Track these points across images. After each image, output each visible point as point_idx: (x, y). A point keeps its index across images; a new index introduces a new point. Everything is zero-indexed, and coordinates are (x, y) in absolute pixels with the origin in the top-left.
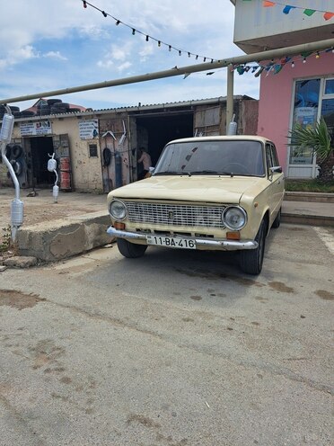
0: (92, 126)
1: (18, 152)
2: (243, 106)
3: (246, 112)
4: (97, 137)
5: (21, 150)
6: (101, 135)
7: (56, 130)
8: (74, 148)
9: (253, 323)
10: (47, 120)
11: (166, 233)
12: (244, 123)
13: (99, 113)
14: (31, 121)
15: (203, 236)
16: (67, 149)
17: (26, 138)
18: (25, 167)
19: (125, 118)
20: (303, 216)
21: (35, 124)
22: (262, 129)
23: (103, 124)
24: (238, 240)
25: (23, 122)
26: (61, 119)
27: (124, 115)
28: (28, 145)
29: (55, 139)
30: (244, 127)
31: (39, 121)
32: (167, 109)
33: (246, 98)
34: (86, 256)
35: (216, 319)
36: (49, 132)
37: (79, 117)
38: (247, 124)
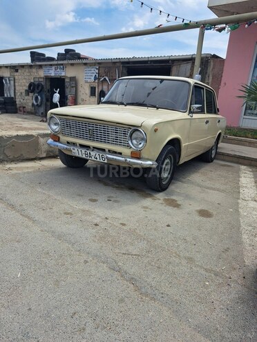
0: (94, 72)
1: (40, 88)
2: (212, 64)
3: (213, 68)
4: (97, 81)
5: (42, 86)
6: (99, 79)
7: (68, 73)
8: (80, 89)
9: (121, 224)
10: (62, 64)
11: (87, 147)
12: (211, 78)
13: (100, 61)
14: (51, 65)
15: (115, 153)
16: (74, 88)
17: (47, 78)
18: (44, 100)
19: (118, 67)
20: (235, 156)
21: (53, 67)
22: (225, 84)
23: (102, 70)
24: (139, 158)
25: (46, 65)
26: (72, 64)
27: (118, 64)
28: (48, 84)
29: (67, 80)
30: (210, 80)
31: (57, 65)
32: (151, 61)
33: (215, 57)
34: (39, 162)
35: (93, 216)
36: (63, 74)
37: (85, 64)
38: (213, 78)
